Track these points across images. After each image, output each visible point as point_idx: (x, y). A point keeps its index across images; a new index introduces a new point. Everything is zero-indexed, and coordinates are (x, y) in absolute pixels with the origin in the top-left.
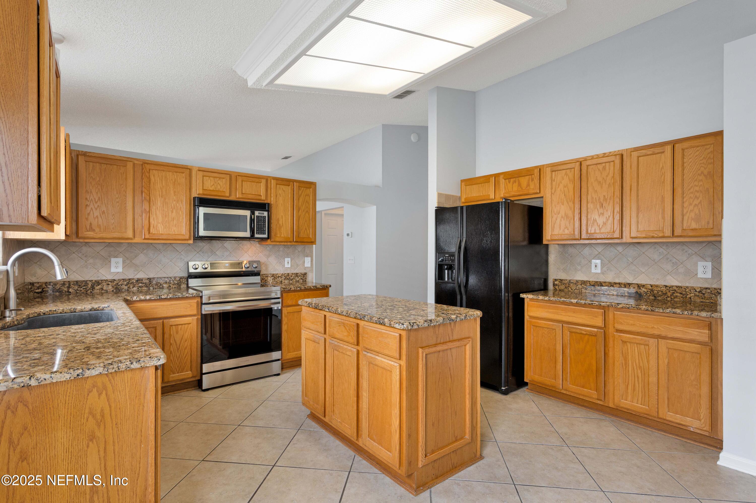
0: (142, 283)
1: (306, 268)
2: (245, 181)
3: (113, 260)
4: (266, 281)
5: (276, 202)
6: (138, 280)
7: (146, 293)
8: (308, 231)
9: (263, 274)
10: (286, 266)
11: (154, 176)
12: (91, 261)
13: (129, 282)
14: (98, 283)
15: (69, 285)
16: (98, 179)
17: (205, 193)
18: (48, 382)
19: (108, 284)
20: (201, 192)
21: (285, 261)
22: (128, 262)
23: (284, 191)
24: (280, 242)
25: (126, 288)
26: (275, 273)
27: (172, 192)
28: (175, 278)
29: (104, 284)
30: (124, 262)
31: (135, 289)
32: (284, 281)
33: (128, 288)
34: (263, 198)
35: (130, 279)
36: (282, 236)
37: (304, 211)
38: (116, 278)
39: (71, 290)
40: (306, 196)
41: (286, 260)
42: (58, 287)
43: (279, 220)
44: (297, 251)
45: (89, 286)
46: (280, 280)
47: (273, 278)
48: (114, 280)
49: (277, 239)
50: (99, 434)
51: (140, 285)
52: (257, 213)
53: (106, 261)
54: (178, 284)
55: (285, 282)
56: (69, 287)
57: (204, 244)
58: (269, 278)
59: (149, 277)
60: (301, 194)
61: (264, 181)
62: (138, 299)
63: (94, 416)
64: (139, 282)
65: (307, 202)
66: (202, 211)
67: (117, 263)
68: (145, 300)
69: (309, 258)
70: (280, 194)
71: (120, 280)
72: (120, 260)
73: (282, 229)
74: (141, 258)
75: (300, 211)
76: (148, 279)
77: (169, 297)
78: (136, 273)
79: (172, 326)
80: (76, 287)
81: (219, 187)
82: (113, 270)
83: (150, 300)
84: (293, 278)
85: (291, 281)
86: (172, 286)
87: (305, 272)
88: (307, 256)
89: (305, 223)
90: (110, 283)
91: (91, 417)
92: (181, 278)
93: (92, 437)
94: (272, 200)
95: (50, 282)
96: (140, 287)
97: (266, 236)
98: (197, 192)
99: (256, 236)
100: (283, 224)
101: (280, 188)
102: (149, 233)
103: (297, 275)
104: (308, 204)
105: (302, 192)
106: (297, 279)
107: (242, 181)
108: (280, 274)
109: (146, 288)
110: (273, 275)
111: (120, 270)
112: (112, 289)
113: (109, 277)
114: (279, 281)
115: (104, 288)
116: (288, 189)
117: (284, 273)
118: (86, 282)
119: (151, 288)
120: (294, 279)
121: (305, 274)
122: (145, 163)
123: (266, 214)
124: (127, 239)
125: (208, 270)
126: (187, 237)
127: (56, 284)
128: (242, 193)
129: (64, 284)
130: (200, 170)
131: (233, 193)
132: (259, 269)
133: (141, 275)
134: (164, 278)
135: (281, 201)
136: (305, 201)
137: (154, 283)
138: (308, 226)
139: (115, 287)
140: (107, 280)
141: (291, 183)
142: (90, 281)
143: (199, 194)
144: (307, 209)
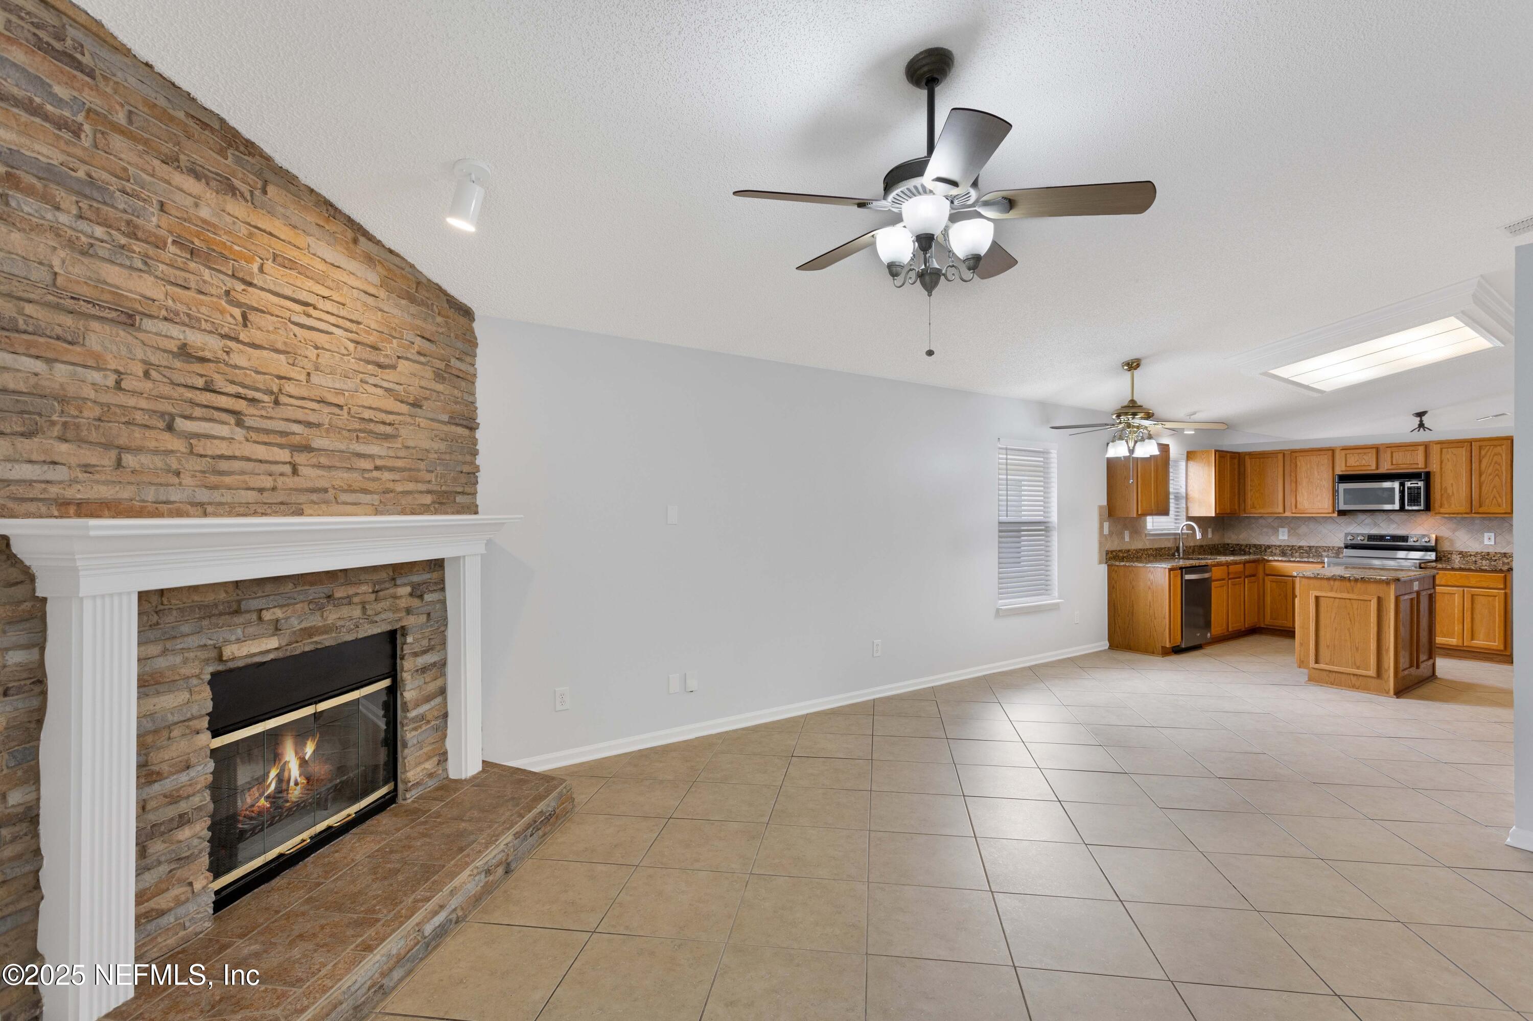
2: (1397, 451)
3: (1280, 530)
4: (1449, 558)
5: (1441, 468)
6: (1300, 547)
7: (1309, 557)
9: (1445, 550)
10: (1488, 543)
11: (1301, 462)
12: (1265, 530)
13: (1292, 548)
14: (1269, 547)
16: (1258, 470)
17: (1348, 469)
20: (1344, 469)
21: (1484, 536)
22: (1292, 531)
23: (1454, 454)
24: (1451, 513)
25: (1290, 553)
26: (1464, 550)
27: (1316, 473)
28: (1333, 547)
29: (1273, 548)
30: (1289, 532)
31: (1297, 554)
32: (1481, 561)
33: (1292, 553)
34: (1421, 465)
35: (1293, 546)
36: (1453, 506)
37: (1490, 474)
38: (1282, 544)
39: (1251, 551)
40: (1493, 456)
41: (1488, 535)
42: (1243, 548)
43: (1446, 489)
44: (1506, 524)
45: (1263, 549)
46: (1474, 559)
47: (1461, 556)
48: (1281, 546)
49: (1443, 510)
51: (1302, 551)
52: (1408, 484)
53: (1276, 531)
56: (1250, 549)
58: (1455, 556)
60: (1483, 456)
61: (1422, 449)
64: (1302, 547)
65: (1497, 461)
66: (1342, 487)
67: (1283, 532)
70: (1448, 459)
71: (1285, 546)
72: (1286, 530)
73: (1452, 498)
74: (1303, 529)
75: (1484, 476)
76: (1309, 546)
78: (1298, 541)
80: (1254, 549)
81: (1364, 462)
82: (1281, 537)
83: (1281, 561)
84: (1497, 558)
85: (1493, 563)
86: (1329, 554)
90: (1277, 548)
92: (1339, 548)
93: (1150, 588)
94: (1434, 467)
96: (1302, 553)
97: (1422, 507)
98: (1340, 470)
99: (1407, 508)
100: (1452, 492)
101: (1448, 451)
102: (1296, 508)
103: (1504, 555)
104: (1499, 465)
105: (1486, 451)
106: (1506, 561)
107: (1392, 453)
108: (1473, 552)
109: (1306, 555)
110: (1460, 552)
111: (1286, 537)
112: (1279, 553)
113: (1278, 543)
114: (1471, 561)
115: (1274, 552)
116: (1462, 451)
117: (1481, 551)
118: (1261, 546)
119: (1311, 555)
120: (1499, 560)
122: (1293, 452)
123: (1421, 484)
124: (1279, 513)
125: (1366, 542)
126: (1330, 510)
127: (1241, 546)
128: (1392, 464)
129: (1246, 546)
130: (1344, 449)
131: (1381, 464)
132: (1433, 543)
133: (1303, 543)
134: (1324, 547)
135: (1448, 466)
136: (1493, 463)
137: (1314, 550)
138: (1498, 494)
139: (1282, 551)
140: (1275, 545)
141: (1466, 444)
142: (1264, 545)
143: (1342, 472)
144: (1497, 472)
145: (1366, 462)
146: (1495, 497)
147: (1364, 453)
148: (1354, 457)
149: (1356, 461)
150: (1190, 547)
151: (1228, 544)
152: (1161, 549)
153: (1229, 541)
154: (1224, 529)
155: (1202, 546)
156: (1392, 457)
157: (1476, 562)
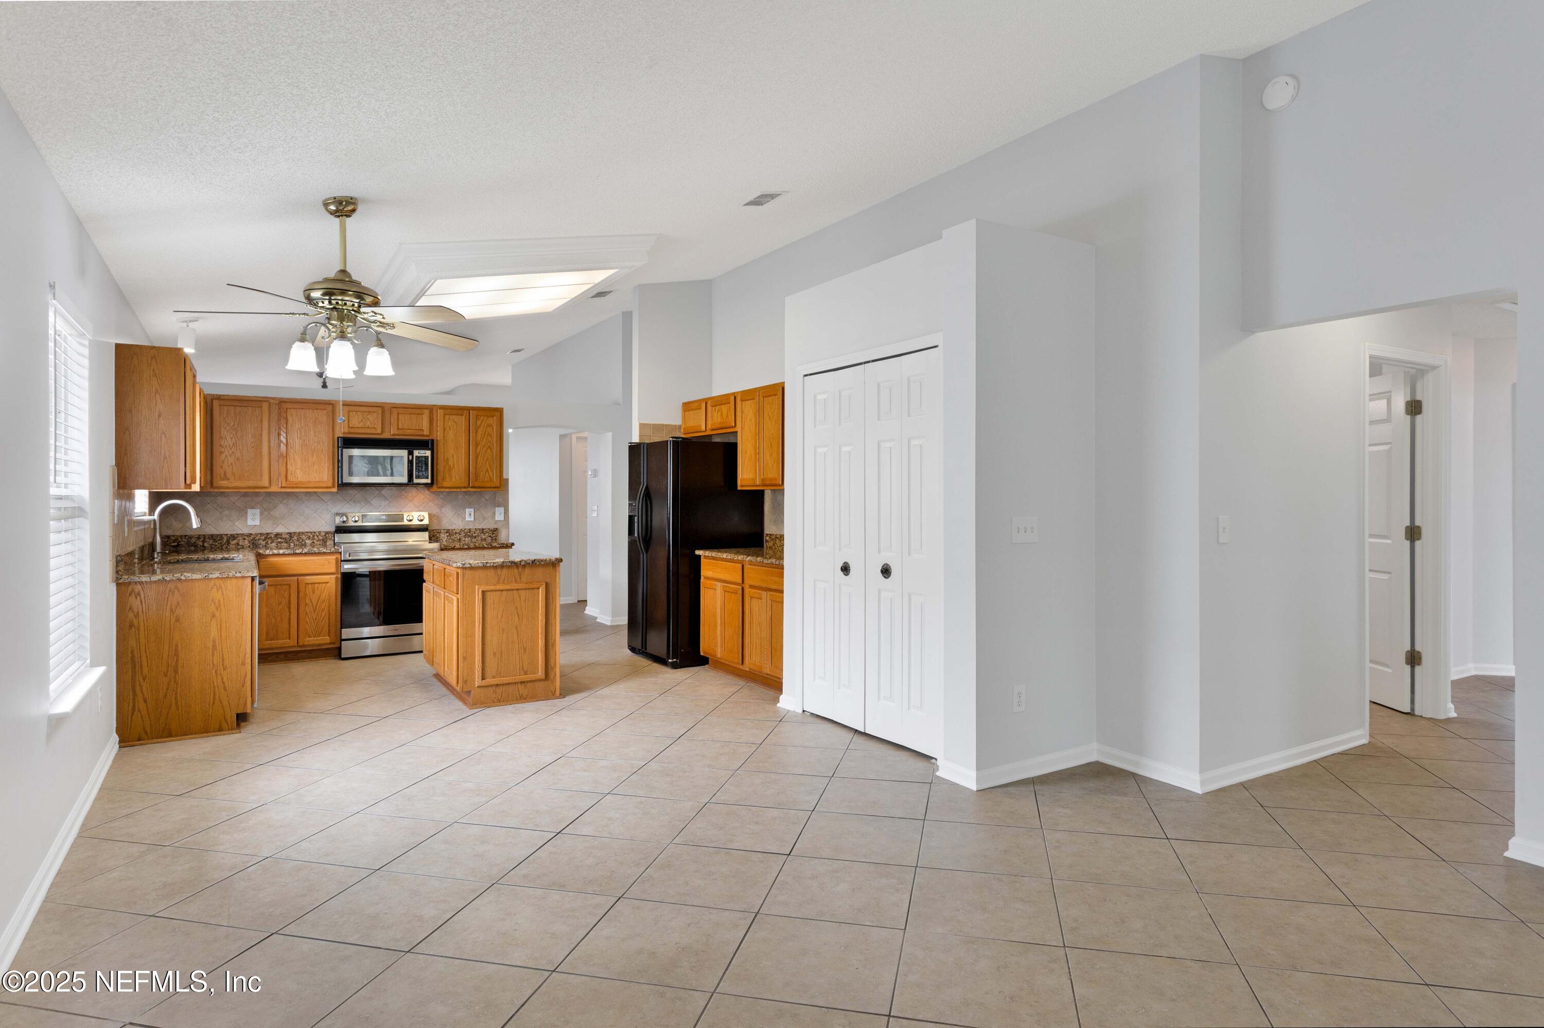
0: (281, 538)
1: (496, 522)
2: (401, 414)
3: (250, 511)
4: (437, 538)
5: (444, 437)
7: (282, 548)
8: (491, 473)
9: (433, 530)
10: (467, 519)
11: (292, 415)
12: (226, 512)
13: (267, 536)
14: (234, 537)
15: (204, 538)
16: (232, 423)
17: (352, 431)
18: (190, 578)
19: (245, 539)
20: (347, 431)
21: (465, 513)
22: (266, 513)
23: (456, 422)
24: (450, 488)
25: (264, 543)
26: (451, 528)
27: (312, 432)
28: (320, 533)
29: (240, 538)
30: (261, 514)
31: (273, 544)
32: (464, 539)
33: (266, 543)
34: (426, 432)
35: (268, 533)
36: (454, 480)
37: (484, 446)
38: (253, 531)
40: (487, 427)
41: (467, 510)
42: (193, 540)
43: (448, 461)
44: (483, 499)
45: (225, 540)
46: (459, 537)
47: (448, 534)
48: (251, 534)
49: (445, 484)
50: (217, 615)
51: (280, 540)
52: (416, 453)
53: (243, 513)
54: (323, 540)
55: (465, 540)
56: (204, 542)
57: (355, 491)
58: (442, 535)
59: (289, 532)
60: (480, 425)
61: (427, 412)
62: (271, 553)
63: (215, 604)
64: (278, 536)
65: (489, 434)
66: (347, 453)
67: (254, 515)
68: (279, 555)
69: (502, 509)
70: (450, 427)
71: (256, 534)
72: (257, 511)
73: (453, 471)
74: (281, 509)
75: (479, 447)
76: (288, 533)
77: (304, 552)
78: (275, 526)
79: (307, 584)
80: (211, 542)
81: (368, 423)
82: (250, 522)
83: (284, 555)
84: (477, 535)
86: (316, 542)
87: (495, 526)
88: (498, 506)
89: (486, 463)
90: (246, 537)
91: (213, 603)
92: (327, 533)
93: (213, 616)
94: (438, 435)
95: (185, 536)
96: (279, 542)
97: (429, 481)
98: (341, 431)
99: (416, 481)
100: (454, 464)
101: (449, 419)
102: (286, 480)
103: (483, 531)
104: (491, 436)
105: (482, 422)
106: (484, 537)
107: (398, 414)
108: (458, 529)
109: (286, 544)
110: (448, 531)
111: (257, 522)
112: (249, 545)
113: (246, 531)
114: (456, 539)
115: (241, 544)
116: (462, 420)
117: (463, 528)
118: (221, 536)
119: (292, 544)
120: (478, 536)
121: (496, 530)
122: (282, 402)
123: (427, 453)
124: (259, 488)
125: (360, 523)
126: (330, 484)
127: (191, 537)
128: (398, 429)
129: (199, 538)
130: (346, 404)
131: (387, 427)
132: (426, 523)
133: (280, 529)
134: (308, 532)
135: (451, 435)
136: (486, 434)
137: (295, 538)
138: (490, 467)
139: (252, 542)
140: (243, 534)
141: (465, 411)
142: (225, 535)
143: (344, 433)
144: (489, 444)
145: (371, 424)
146: (487, 470)
147: (370, 412)
148: (356, 416)
149: (360, 422)
156: (398, 420)
157: (460, 540)
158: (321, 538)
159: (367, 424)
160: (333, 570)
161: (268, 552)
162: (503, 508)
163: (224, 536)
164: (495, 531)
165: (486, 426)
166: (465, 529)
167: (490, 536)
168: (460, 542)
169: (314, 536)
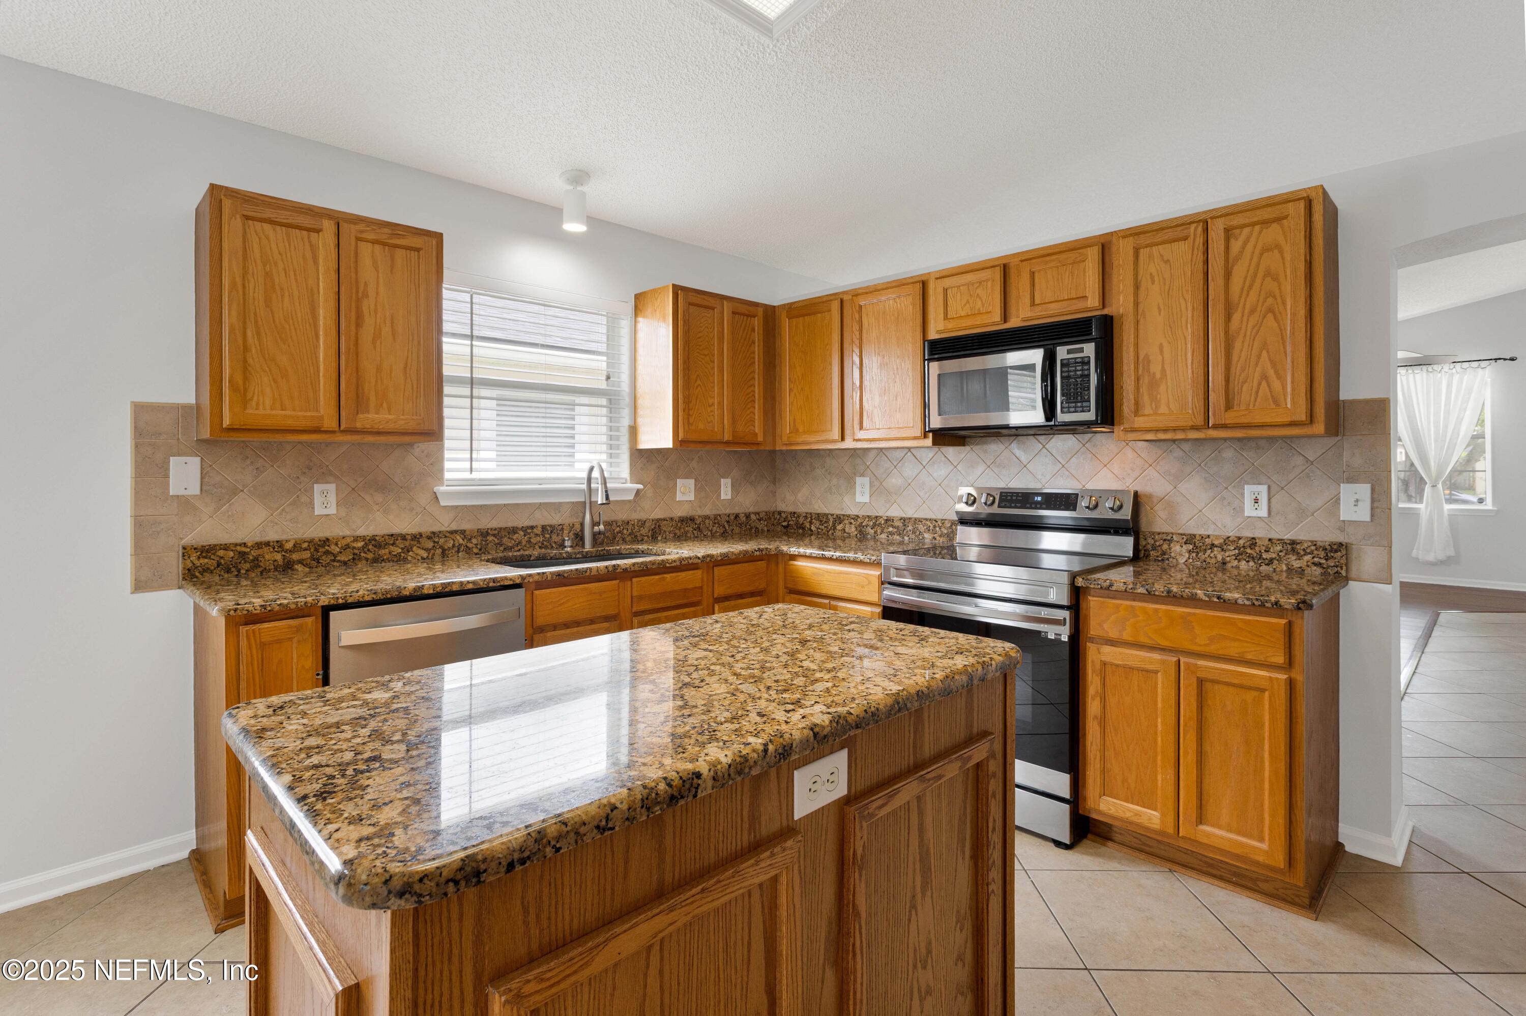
0: (893, 527)
1: (1344, 526)
3: (859, 480)
4: (1164, 553)
5: (1136, 304)
8: (1276, 385)
9: (1153, 533)
10: (1249, 510)
11: (870, 318)
12: (836, 481)
13: (876, 522)
14: (839, 519)
15: (811, 517)
16: (801, 343)
17: (951, 326)
19: (851, 523)
20: (942, 326)
21: (1243, 495)
22: (877, 485)
23: (1167, 262)
24: (1156, 430)
25: (872, 531)
26: (1197, 532)
27: (894, 340)
28: (943, 521)
29: (847, 522)
30: (871, 485)
31: (884, 536)
32: (1235, 563)
33: (875, 532)
35: (877, 517)
36: (1163, 409)
37: (1253, 311)
38: (861, 514)
39: (813, 528)
40: (1261, 254)
41: (1249, 490)
43: (1149, 362)
44: (1298, 461)
45: (831, 523)
46: (1220, 558)
47: (1191, 547)
48: (858, 516)
49: (1139, 422)
51: (891, 529)
52: (1062, 353)
53: (851, 483)
55: (1237, 567)
56: (811, 523)
58: (1176, 548)
59: (904, 516)
60: (1241, 252)
61: (1095, 254)
64: (889, 523)
65: (1268, 274)
66: (938, 371)
67: (863, 486)
69: (1363, 490)
70: (1153, 276)
71: (864, 518)
72: (868, 481)
73: (1162, 388)
75: (1236, 317)
78: (886, 506)
80: (818, 524)
81: (980, 305)
84: (1274, 556)
85: (1264, 568)
86: (938, 538)
87: (1340, 538)
88: (1351, 480)
89: (1259, 357)
90: (852, 521)
92: (953, 523)
94: (1120, 305)
95: (794, 513)
96: (891, 533)
97: (1090, 416)
98: (935, 329)
99: (1059, 418)
100: (1163, 370)
101: (1151, 257)
102: (862, 428)
103: (1293, 546)
104: (1276, 279)
106: (1297, 564)
107: (1033, 274)
108: (1217, 537)
109: (898, 537)
110: (1190, 539)
111: (866, 499)
112: (856, 533)
113: (854, 511)
114: (1213, 561)
115: (847, 530)
116: (1184, 253)
117: (1232, 534)
118: (827, 516)
119: (906, 538)
120: (1280, 560)
121: (1338, 548)
123: (1089, 350)
124: (834, 441)
125: (995, 509)
126: (918, 432)
127: (799, 516)
128: (1033, 304)
129: (806, 517)
130: (943, 276)
131: (1013, 310)
132: (1126, 514)
133: (895, 512)
134: (926, 519)
135: (1153, 296)
136: (1260, 274)
137: (910, 528)
138: (1273, 364)
139: (859, 529)
140: (848, 516)
141: (1193, 226)
142: (832, 515)
143: (938, 332)
144: (1270, 300)
145: (983, 305)
146: (1264, 377)
147: (980, 282)
148: (959, 294)
149: (965, 305)
150: (643, 523)
151: (780, 513)
152: (514, 530)
153: (782, 507)
154: (774, 481)
155: (692, 519)
156: (1033, 285)
157: (1224, 563)
158: (946, 532)
159: (977, 308)
160: (874, 598)
161: (794, 550)
162: (1368, 486)
163: (829, 516)
164: (1336, 551)
165: (1257, 252)
166: (1239, 538)
167: (1315, 564)
168: (1224, 570)
169: (935, 527)
